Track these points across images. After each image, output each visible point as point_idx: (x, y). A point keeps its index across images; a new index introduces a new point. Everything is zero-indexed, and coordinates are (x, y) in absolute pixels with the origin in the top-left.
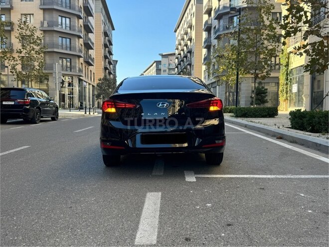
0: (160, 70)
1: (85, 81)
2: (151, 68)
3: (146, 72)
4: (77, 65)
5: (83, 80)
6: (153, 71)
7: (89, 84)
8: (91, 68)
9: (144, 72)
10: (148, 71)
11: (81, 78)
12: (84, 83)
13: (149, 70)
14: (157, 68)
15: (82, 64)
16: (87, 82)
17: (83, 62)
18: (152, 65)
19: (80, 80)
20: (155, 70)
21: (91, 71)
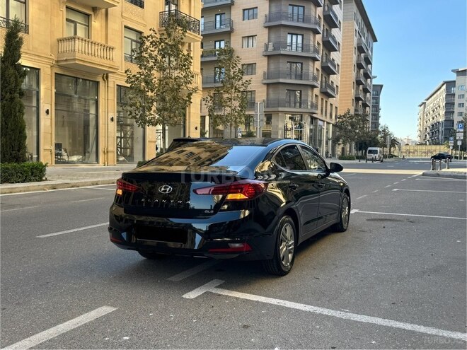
0: (454, 95)
1: (320, 120)
2: (439, 92)
3: (430, 100)
4: (310, 99)
5: (317, 118)
6: (441, 97)
7: (328, 123)
8: (331, 100)
9: (427, 100)
10: (433, 98)
11: (314, 115)
12: (320, 123)
13: (435, 96)
14: (447, 92)
15: (316, 96)
16: (324, 121)
17: (318, 94)
18: (440, 88)
19: (313, 119)
20: (444, 96)
21: (331, 104)
